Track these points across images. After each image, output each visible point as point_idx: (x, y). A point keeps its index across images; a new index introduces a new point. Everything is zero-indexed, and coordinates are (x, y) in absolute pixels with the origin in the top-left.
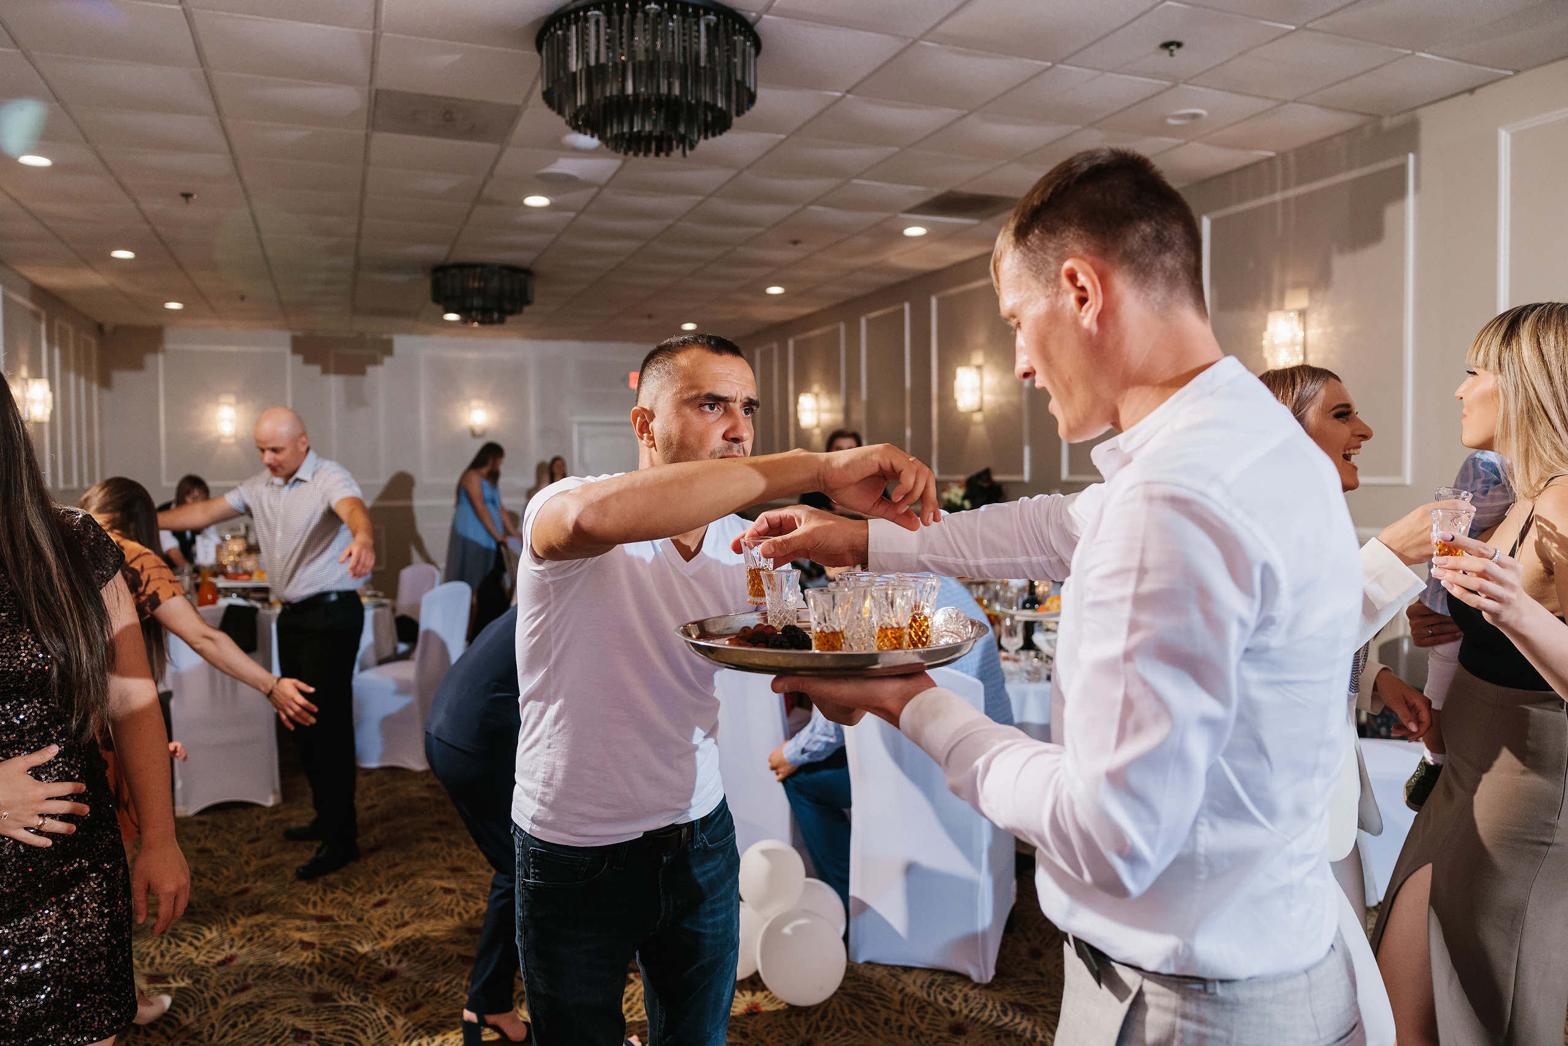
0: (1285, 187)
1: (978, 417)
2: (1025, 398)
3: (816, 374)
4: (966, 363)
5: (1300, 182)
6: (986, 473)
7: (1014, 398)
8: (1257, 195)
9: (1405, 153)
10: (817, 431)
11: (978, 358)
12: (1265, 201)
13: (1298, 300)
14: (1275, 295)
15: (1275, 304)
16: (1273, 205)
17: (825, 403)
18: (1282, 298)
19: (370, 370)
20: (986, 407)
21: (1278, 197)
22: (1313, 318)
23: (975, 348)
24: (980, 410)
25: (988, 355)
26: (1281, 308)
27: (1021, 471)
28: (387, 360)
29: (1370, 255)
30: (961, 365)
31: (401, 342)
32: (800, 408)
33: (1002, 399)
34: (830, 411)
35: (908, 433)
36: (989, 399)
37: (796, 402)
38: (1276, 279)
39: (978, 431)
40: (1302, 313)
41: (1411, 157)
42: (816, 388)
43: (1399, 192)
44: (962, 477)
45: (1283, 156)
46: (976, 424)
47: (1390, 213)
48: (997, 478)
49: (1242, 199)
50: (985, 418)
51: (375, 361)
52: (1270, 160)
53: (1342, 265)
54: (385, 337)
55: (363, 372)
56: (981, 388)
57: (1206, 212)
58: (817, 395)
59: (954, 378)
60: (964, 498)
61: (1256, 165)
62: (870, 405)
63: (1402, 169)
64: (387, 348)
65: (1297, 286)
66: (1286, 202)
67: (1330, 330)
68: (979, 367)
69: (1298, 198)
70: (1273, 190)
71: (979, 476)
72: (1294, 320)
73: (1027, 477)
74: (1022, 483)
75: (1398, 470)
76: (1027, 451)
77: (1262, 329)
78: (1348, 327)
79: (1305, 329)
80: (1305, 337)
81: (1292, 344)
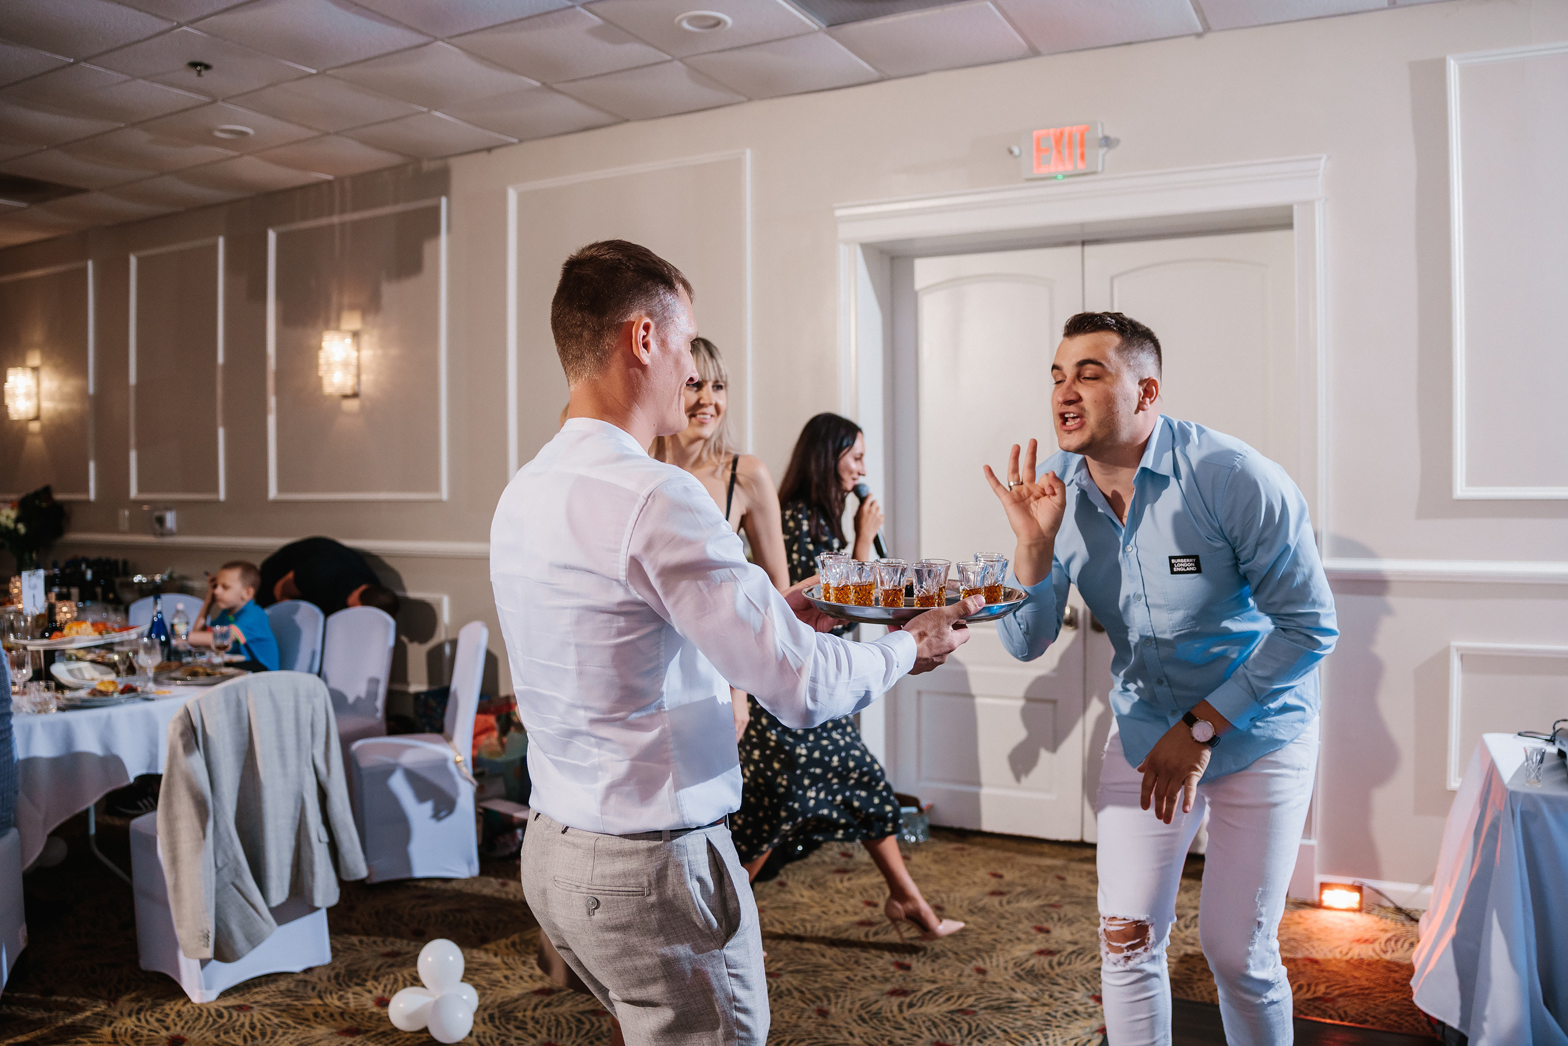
0: (343, 211)
1: (35, 426)
2: (89, 406)
4: (19, 361)
5: (355, 209)
6: (47, 491)
7: (76, 406)
8: (319, 214)
9: (439, 195)
11: (34, 359)
12: (324, 221)
13: (352, 321)
14: (333, 316)
15: (333, 324)
16: (331, 227)
18: (339, 319)
20: (44, 414)
21: (335, 219)
22: (365, 339)
23: (31, 346)
24: (37, 418)
25: (47, 356)
26: (337, 329)
27: (86, 490)
29: (412, 285)
30: (14, 366)
33: (62, 407)
36: (48, 406)
38: (335, 299)
39: (36, 443)
40: (356, 335)
41: (444, 201)
43: (434, 231)
44: (14, 497)
45: (340, 180)
46: (33, 434)
47: (428, 248)
48: (59, 497)
49: (304, 218)
50: (43, 427)
52: (329, 182)
53: (390, 291)
56: (38, 394)
57: (272, 225)
59: (5, 382)
60: (17, 520)
61: (318, 185)
63: (437, 209)
65: (352, 307)
66: (343, 225)
67: (379, 352)
68: (35, 369)
69: (355, 224)
70: (331, 213)
71: (37, 495)
72: (349, 340)
73: (92, 496)
74: (88, 502)
75: (436, 488)
76: (92, 466)
77: (320, 348)
78: (394, 351)
79: (358, 350)
80: (358, 358)
81: (346, 365)
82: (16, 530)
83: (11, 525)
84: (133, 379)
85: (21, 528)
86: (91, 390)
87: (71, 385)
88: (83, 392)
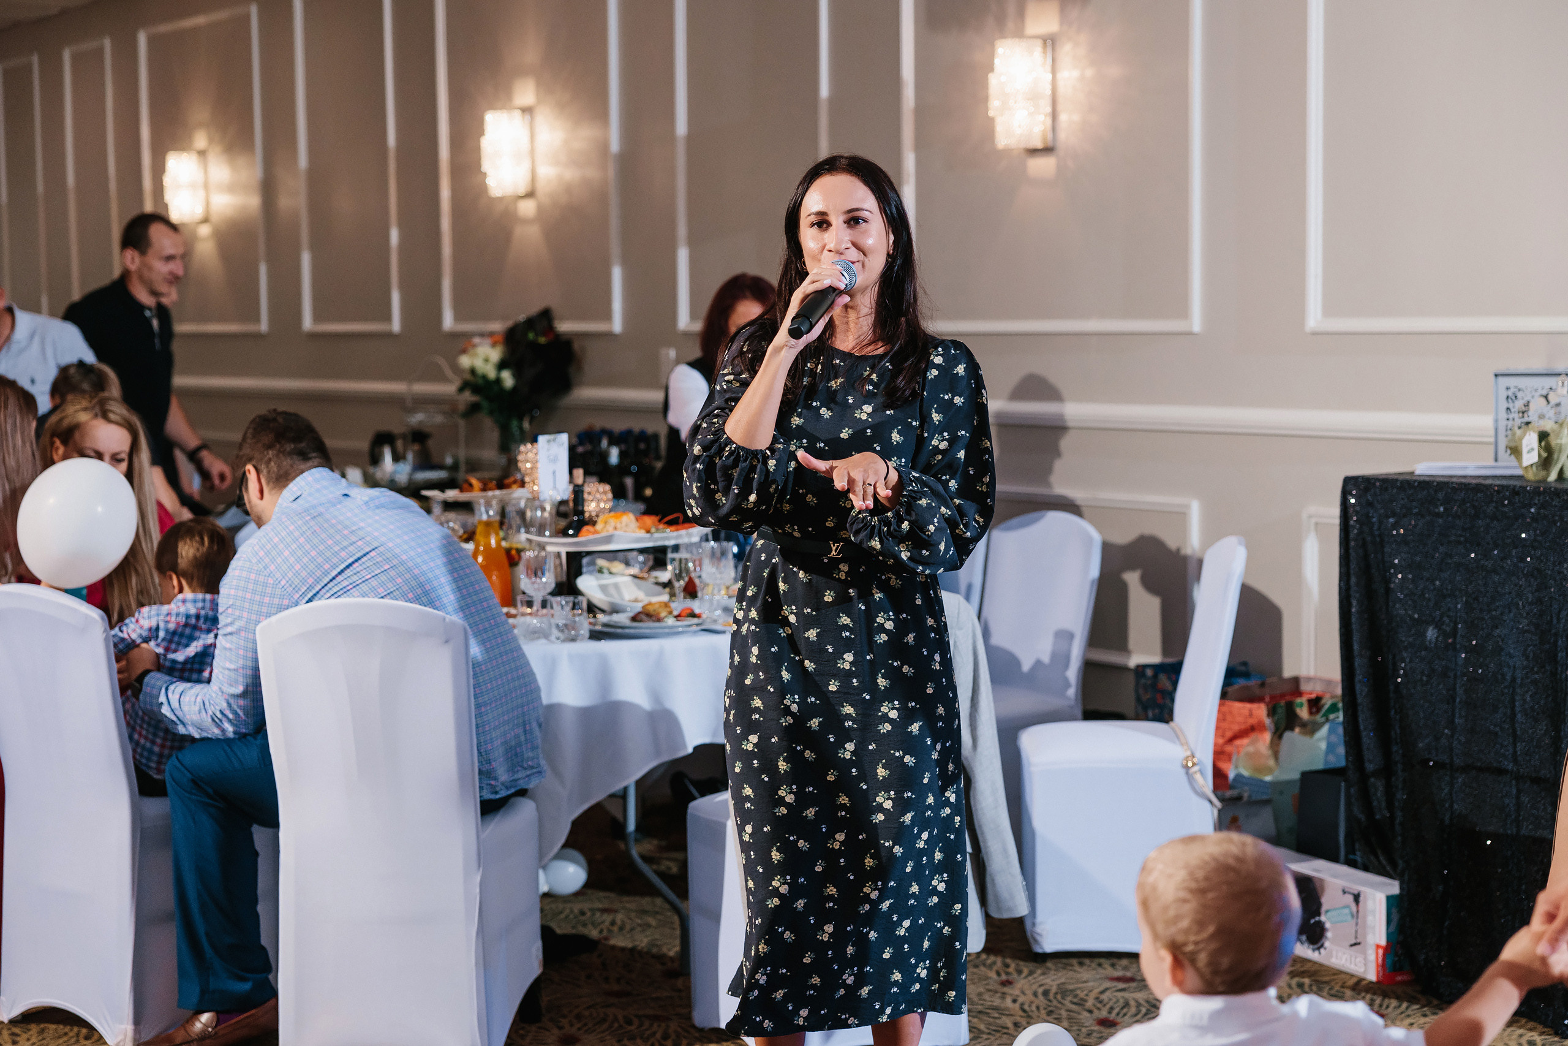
1: (527, 208)
2: (611, 172)
3: (199, 111)
4: (501, 98)
6: (546, 315)
7: (593, 173)
10: (204, 231)
11: (526, 93)
13: (1043, 19)
14: (1012, 10)
15: (1011, 26)
17: (220, 171)
18: (1020, 16)
20: (542, 187)
22: (1066, 50)
23: (519, 72)
24: (530, 195)
25: (545, 88)
26: (1017, 33)
27: (608, 316)
30: (492, 106)
32: (167, 180)
33: (571, 175)
34: (231, 189)
35: (394, 236)
36: (549, 174)
37: (159, 170)
39: (529, 236)
40: (1050, 42)
42: (201, 140)
44: (498, 326)
46: (524, 221)
48: (564, 326)
50: (540, 209)
56: (532, 152)
58: (202, 153)
59: (481, 132)
60: (502, 365)
62: (317, 178)
67: (1092, 72)
68: (527, 111)
71: (531, 323)
72: (1037, 53)
73: (617, 325)
74: (609, 335)
75: (1183, 311)
76: (617, 274)
77: (990, 68)
78: (1115, 69)
79: (1054, 70)
80: (1054, 84)
81: (1033, 96)
82: (498, 381)
83: (492, 374)
84: (681, 127)
85: (508, 379)
86: (615, 146)
87: (586, 135)
88: (604, 147)
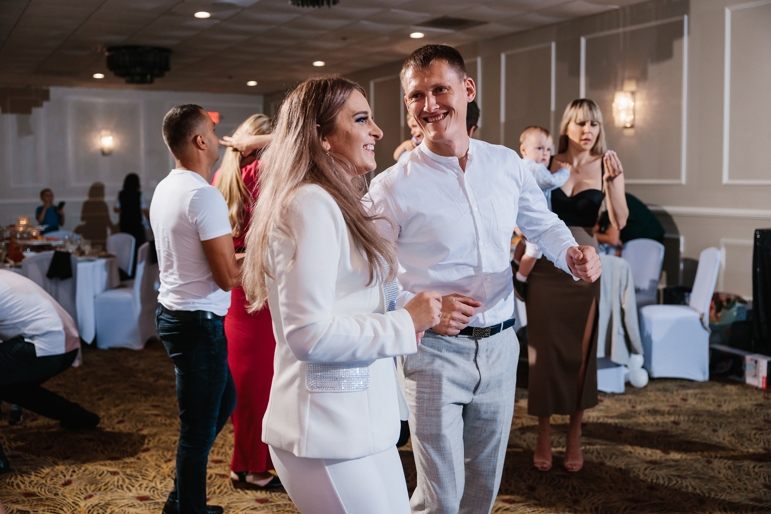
0: (625, 25)
5: (632, 24)
8: (610, 28)
9: (683, 15)
12: (613, 32)
13: (630, 86)
14: (619, 83)
15: (619, 88)
16: (618, 35)
18: (622, 85)
19: (35, 110)
21: (621, 30)
22: (638, 95)
26: (622, 90)
28: (45, 104)
29: (666, 65)
31: (55, 92)
38: (620, 74)
40: (633, 93)
41: (686, 17)
43: (680, 35)
45: (623, 8)
47: (676, 44)
49: (603, 30)
51: (38, 104)
52: (617, 10)
53: (653, 69)
54: (44, 88)
55: (29, 112)
57: (583, 35)
61: (609, 12)
63: (681, 23)
64: (46, 96)
65: (630, 78)
66: (625, 33)
67: (646, 103)
69: (631, 32)
70: (618, 26)
72: (629, 95)
75: (678, 176)
77: (612, 101)
78: (655, 102)
79: (634, 102)
80: (634, 106)
81: (628, 109)
84: (503, 120)
